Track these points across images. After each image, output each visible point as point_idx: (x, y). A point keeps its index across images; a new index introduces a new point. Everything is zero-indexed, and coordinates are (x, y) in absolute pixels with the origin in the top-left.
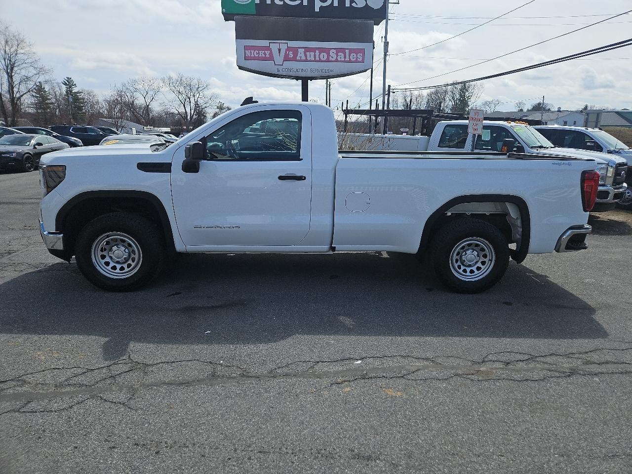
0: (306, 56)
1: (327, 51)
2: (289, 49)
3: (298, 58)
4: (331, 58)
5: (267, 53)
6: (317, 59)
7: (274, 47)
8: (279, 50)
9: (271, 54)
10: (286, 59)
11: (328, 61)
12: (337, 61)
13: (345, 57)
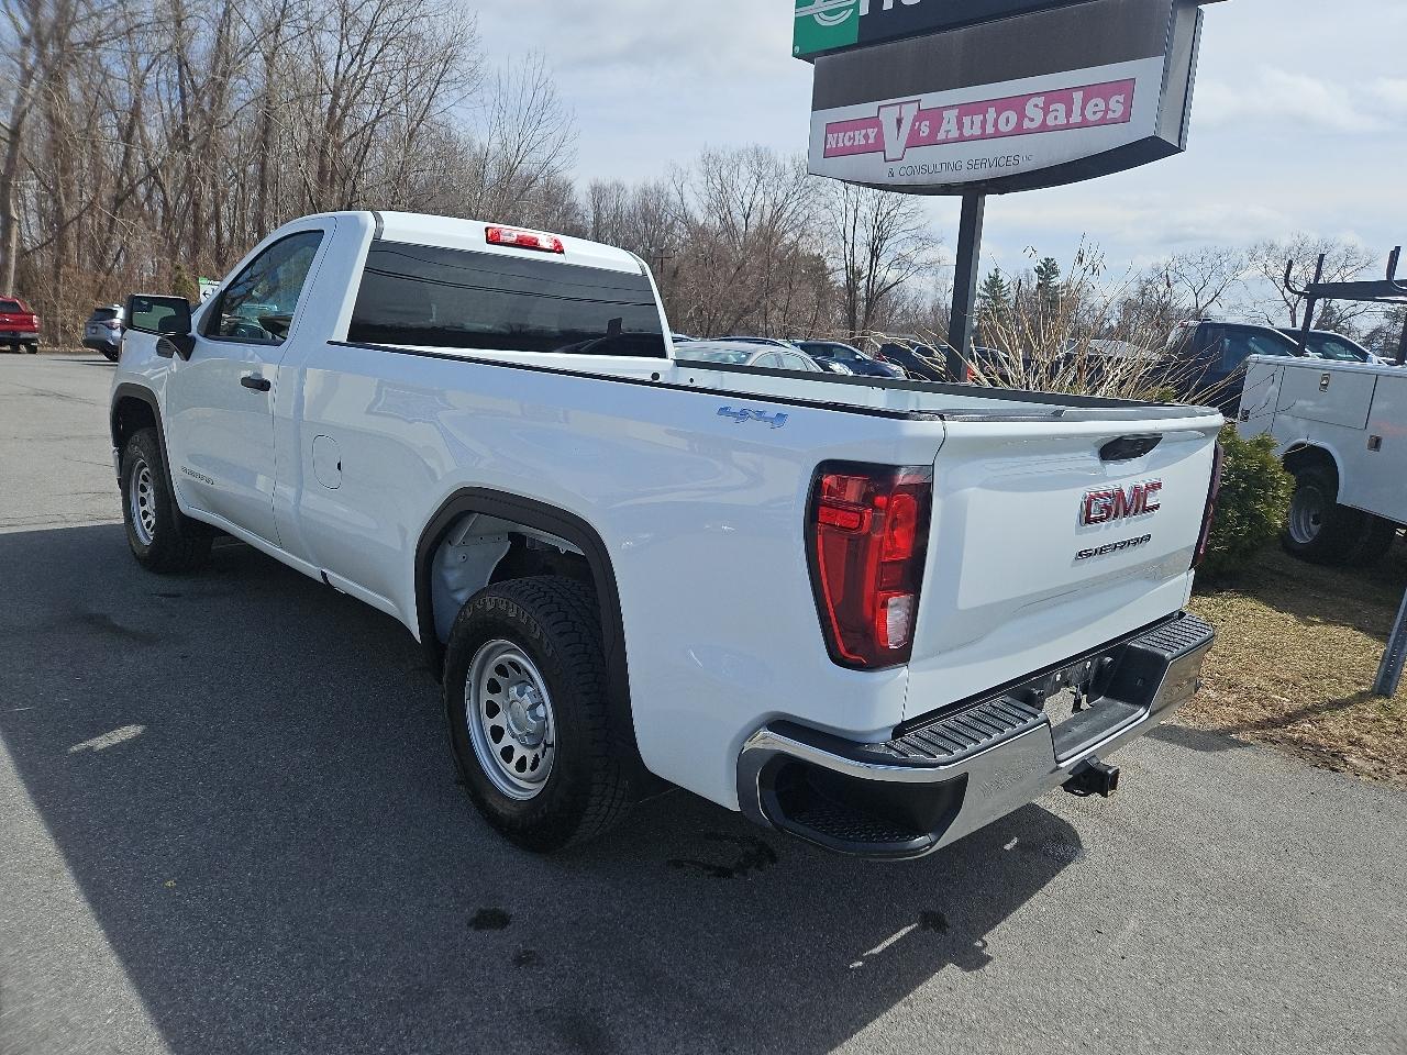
0: (960, 125)
1: (1017, 103)
2: (922, 115)
3: (941, 136)
4: (1027, 124)
5: (872, 132)
6: (990, 130)
7: (888, 116)
8: (899, 122)
9: (880, 136)
10: (914, 141)
11: (1019, 131)
12: (1044, 128)
13: (1069, 113)
